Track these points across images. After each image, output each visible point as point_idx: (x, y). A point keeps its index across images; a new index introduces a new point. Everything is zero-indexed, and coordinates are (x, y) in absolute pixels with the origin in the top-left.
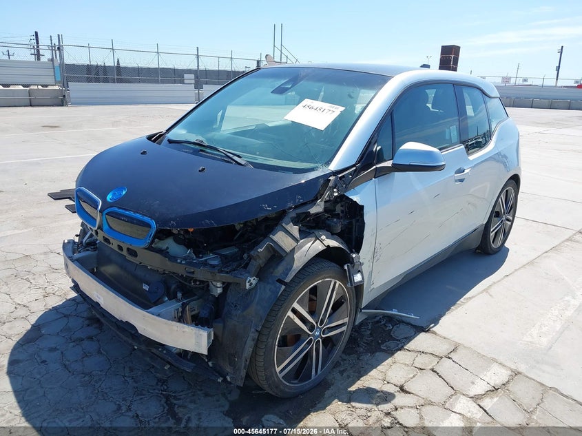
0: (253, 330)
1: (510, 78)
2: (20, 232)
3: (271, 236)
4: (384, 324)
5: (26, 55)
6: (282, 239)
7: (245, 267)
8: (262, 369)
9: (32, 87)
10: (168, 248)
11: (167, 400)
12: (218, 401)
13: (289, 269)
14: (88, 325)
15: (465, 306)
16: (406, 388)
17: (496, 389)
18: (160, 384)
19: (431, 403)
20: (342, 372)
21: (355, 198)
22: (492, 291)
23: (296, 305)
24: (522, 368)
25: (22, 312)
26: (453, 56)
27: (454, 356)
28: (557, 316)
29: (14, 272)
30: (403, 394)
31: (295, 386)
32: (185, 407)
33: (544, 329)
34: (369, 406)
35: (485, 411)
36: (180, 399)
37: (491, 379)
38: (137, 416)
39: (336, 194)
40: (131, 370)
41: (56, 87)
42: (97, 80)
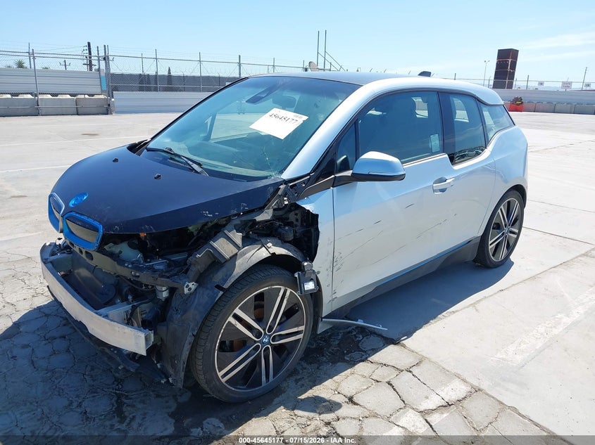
0: (190, 334)
1: (570, 83)
2: (30, 235)
3: (211, 242)
4: (355, 335)
5: (79, 66)
6: (223, 246)
7: (186, 272)
8: (201, 373)
9: (79, 97)
10: (121, 252)
11: (118, 399)
12: (167, 402)
13: (229, 275)
14: (64, 325)
15: (446, 320)
16: (355, 399)
17: (449, 405)
18: (116, 383)
19: (376, 416)
20: (297, 381)
21: (308, 207)
22: (479, 306)
23: (238, 311)
24: (485, 385)
25: (8, 310)
26: (510, 60)
27: (415, 371)
28: (542, 334)
29: (12, 273)
30: (350, 405)
31: (241, 391)
32: (133, 406)
33: (523, 346)
34: (311, 415)
35: (431, 426)
36: (131, 399)
37: (447, 394)
38: (86, 413)
39: (286, 203)
40: (93, 369)
41: (102, 97)
42: (149, 89)
